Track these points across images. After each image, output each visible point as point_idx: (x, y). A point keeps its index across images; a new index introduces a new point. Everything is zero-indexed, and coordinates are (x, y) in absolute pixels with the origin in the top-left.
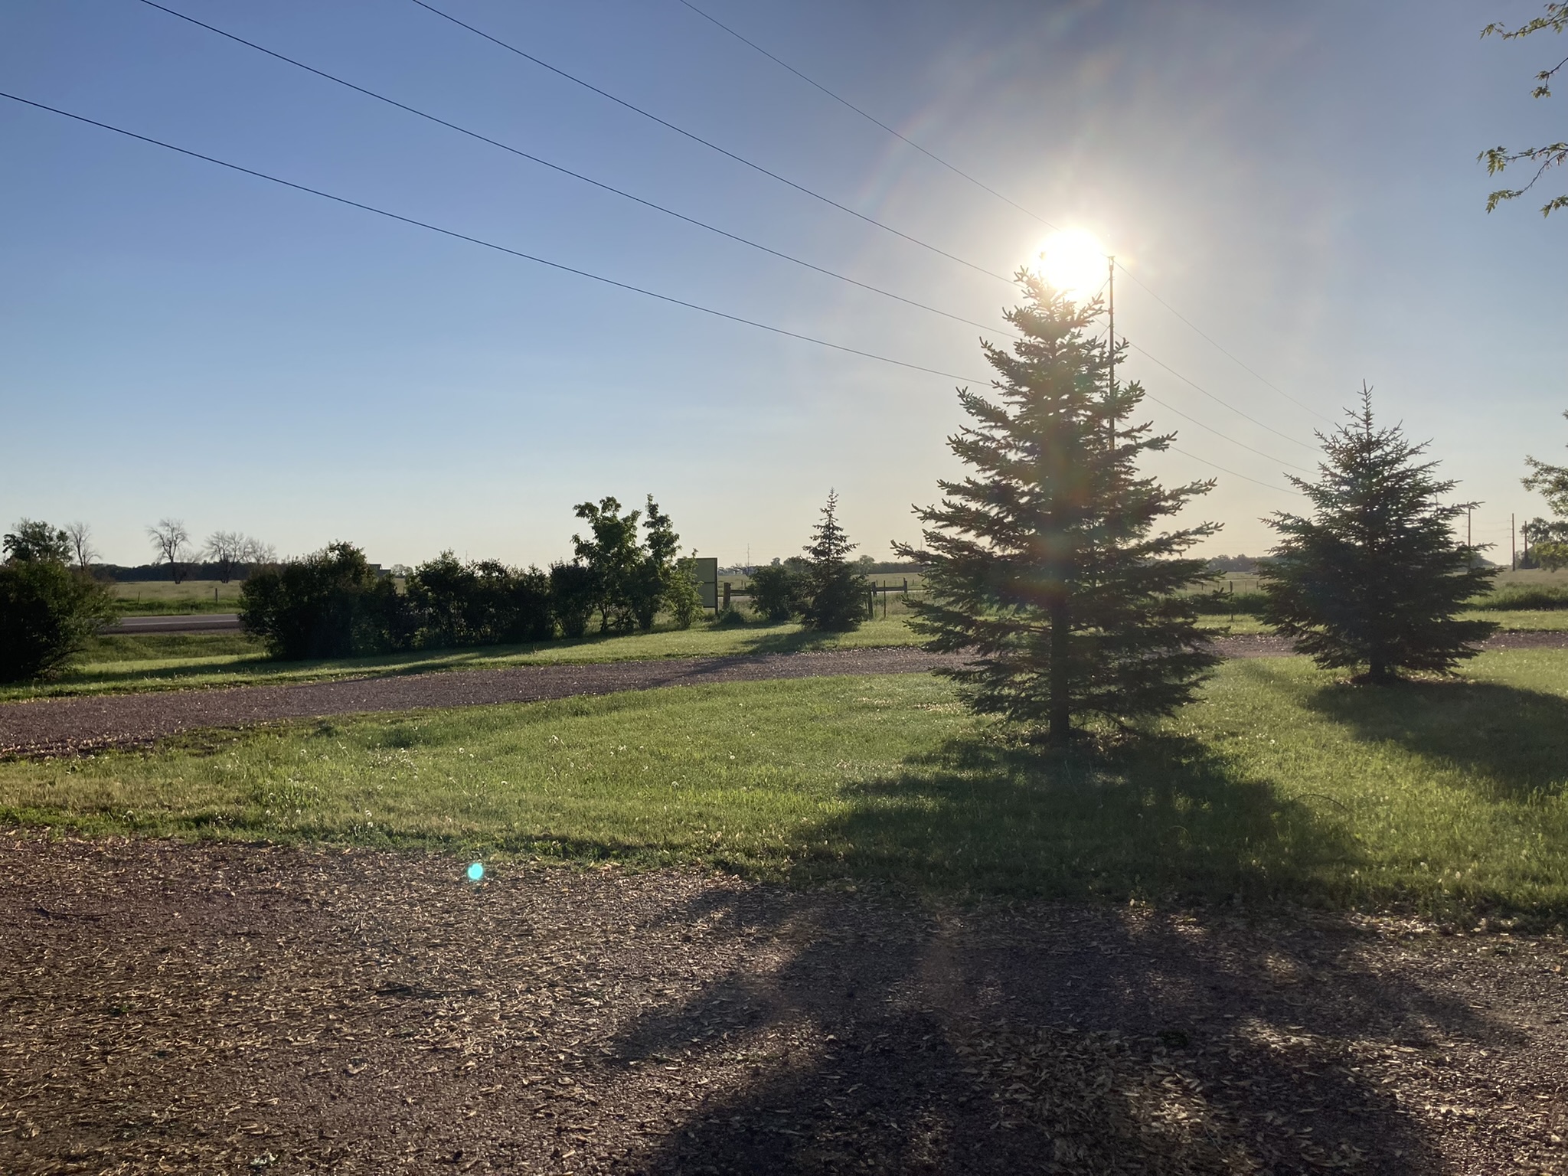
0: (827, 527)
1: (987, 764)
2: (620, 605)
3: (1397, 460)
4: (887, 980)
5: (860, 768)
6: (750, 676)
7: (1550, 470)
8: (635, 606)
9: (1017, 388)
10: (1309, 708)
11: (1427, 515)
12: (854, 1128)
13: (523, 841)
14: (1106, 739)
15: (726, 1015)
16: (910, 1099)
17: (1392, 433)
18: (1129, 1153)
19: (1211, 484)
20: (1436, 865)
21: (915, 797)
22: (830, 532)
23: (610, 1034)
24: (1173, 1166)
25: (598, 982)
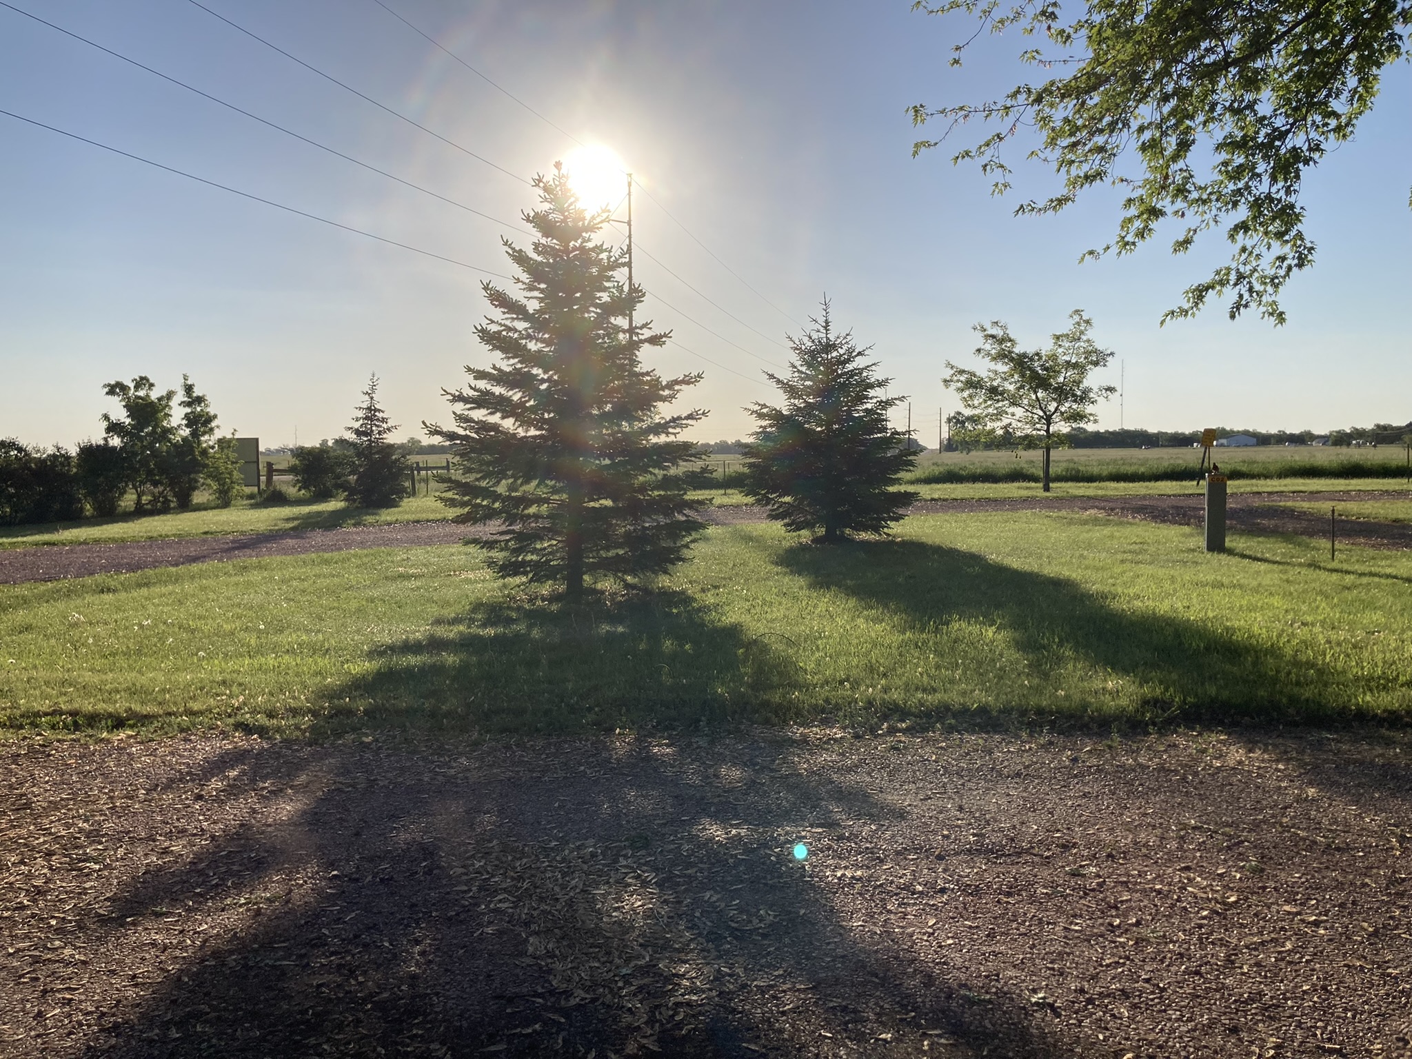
0: (369, 409)
1: (509, 621)
2: (155, 484)
3: (848, 361)
4: (393, 817)
5: (390, 631)
6: (292, 551)
7: (962, 372)
8: (172, 484)
9: (536, 284)
10: (777, 564)
11: (869, 406)
12: (348, 952)
13: (28, 717)
14: (613, 595)
15: (233, 864)
16: (403, 919)
17: (845, 338)
18: (591, 941)
19: (699, 376)
20: (855, 685)
21: (438, 654)
22: (372, 414)
23: (108, 895)
24: (626, 946)
25: (99, 847)
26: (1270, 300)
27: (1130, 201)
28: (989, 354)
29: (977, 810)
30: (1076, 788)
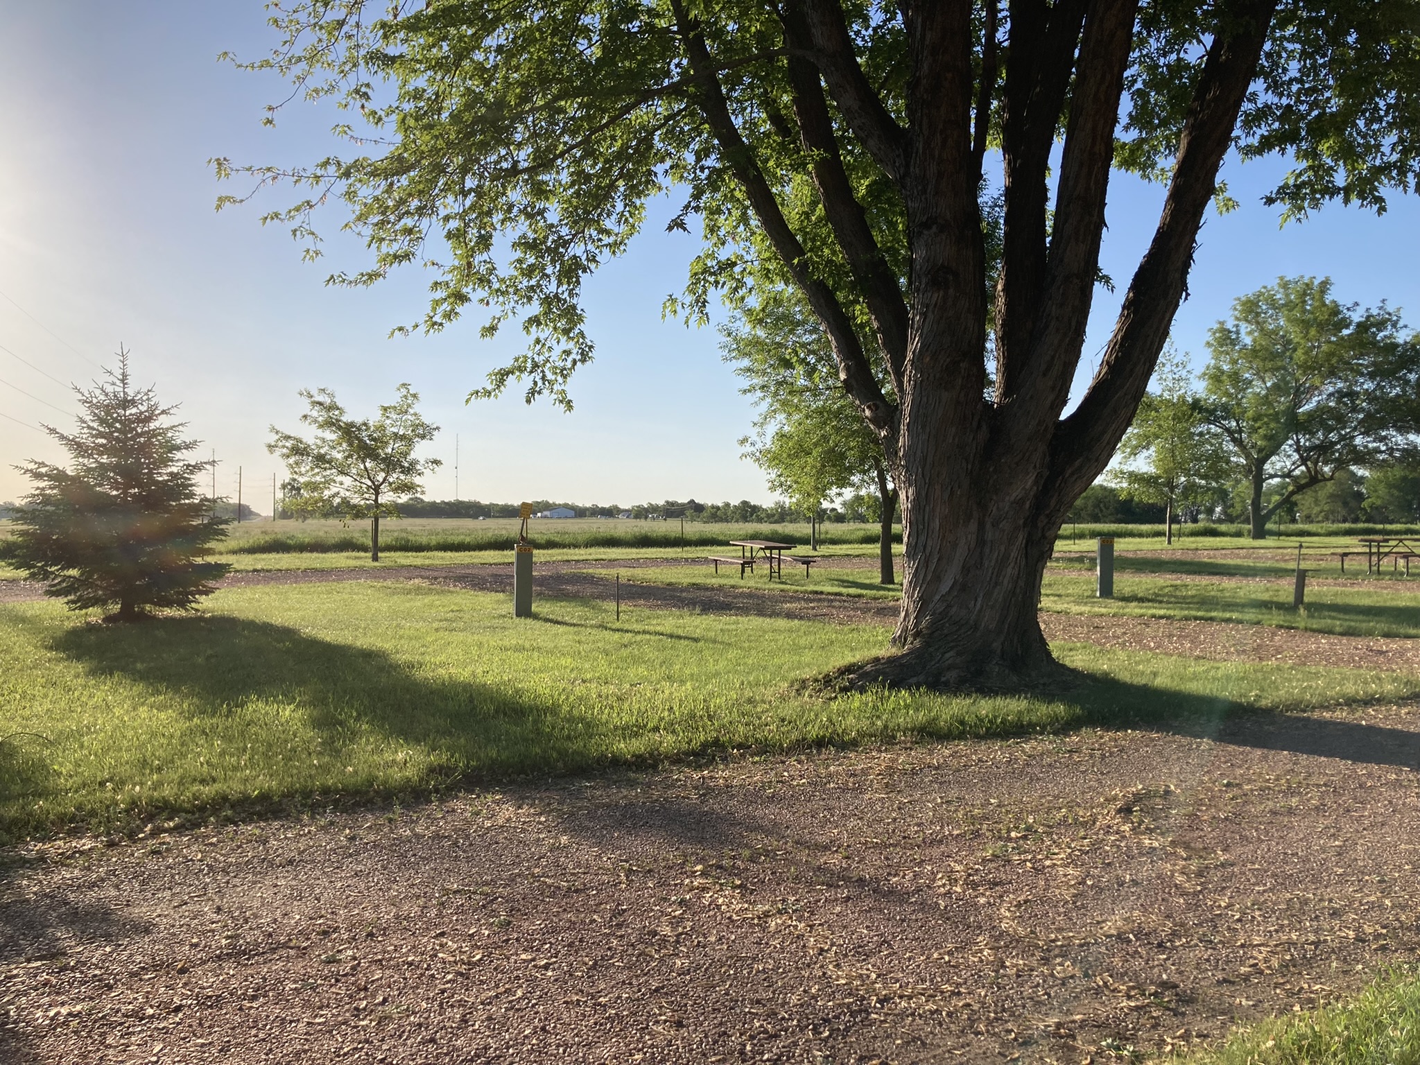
3: (150, 419)
11: (175, 470)
17: (146, 394)
26: (560, 388)
27: (436, 284)
28: (315, 421)
29: (237, 909)
30: (351, 866)
